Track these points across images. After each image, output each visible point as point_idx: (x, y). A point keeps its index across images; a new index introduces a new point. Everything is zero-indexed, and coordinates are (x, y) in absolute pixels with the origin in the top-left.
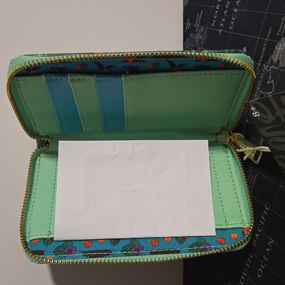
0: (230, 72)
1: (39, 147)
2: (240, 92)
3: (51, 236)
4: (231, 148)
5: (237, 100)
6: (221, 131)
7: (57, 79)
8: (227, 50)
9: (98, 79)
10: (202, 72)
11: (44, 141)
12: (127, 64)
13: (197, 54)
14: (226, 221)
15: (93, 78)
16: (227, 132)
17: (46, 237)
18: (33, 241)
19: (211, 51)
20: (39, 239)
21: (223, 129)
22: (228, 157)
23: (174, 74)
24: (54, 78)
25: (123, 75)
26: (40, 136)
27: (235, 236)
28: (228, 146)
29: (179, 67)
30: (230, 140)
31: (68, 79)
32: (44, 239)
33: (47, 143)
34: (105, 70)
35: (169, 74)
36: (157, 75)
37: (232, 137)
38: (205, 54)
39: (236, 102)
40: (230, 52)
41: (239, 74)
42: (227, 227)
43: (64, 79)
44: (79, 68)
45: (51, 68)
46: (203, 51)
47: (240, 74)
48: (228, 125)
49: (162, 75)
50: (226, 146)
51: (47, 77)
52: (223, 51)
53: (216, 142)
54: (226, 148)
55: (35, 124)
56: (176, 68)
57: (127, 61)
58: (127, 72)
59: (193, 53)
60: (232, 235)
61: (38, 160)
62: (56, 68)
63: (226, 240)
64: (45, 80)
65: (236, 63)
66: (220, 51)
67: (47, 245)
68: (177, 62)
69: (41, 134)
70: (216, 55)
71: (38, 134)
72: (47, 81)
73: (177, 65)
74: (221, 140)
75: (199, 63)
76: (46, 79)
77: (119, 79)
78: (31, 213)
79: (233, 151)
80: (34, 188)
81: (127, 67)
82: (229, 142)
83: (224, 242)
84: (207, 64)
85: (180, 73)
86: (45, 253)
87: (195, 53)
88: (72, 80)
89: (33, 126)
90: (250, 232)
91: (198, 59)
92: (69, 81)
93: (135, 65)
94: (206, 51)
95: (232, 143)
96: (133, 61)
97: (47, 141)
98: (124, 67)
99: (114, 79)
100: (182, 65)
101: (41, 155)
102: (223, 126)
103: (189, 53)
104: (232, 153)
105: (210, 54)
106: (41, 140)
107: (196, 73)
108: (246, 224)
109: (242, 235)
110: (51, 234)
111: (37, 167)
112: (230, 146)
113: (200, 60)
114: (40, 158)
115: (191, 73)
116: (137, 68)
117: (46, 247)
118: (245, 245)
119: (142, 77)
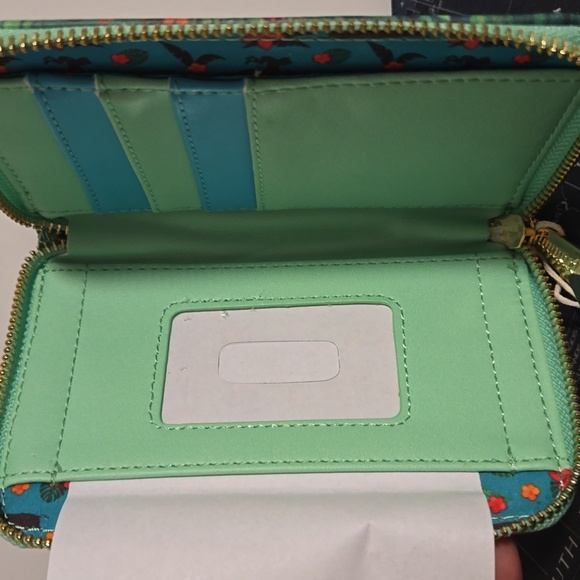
0: (542, 76)
1: (41, 247)
2: (565, 126)
3: (60, 478)
4: (530, 260)
5: (553, 143)
6: (503, 216)
7: (64, 89)
8: (541, 17)
9: (177, 91)
10: (466, 77)
11: (54, 230)
12: (258, 52)
13: (455, 27)
14: (509, 452)
15: (164, 88)
16: (520, 218)
17: (48, 479)
18: (14, 489)
19: (494, 18)
20: (31, 483)
21: (508, 210)
22: (518, 282)
23: (387, 80)
24: (57, 86)
25: (246, 81)
26: (44, 218)
27: (531, 493)
28: (521, 254)
29: (401, 59)
30: (527, 238)
31: (94, 90)
32: (44, 484)
33: (63, 235)
34: (195, 65)
35: (372, 81)
36: (340, 82)
37: (531, 232)
38: (479, 29)
39: (550, 148)
40: (548, 23)
41: (567, 81)
42: (514, 467)
43: (84, 89)
44: (124, 60)
45: (47, 60)
46: (473, 18)
47: (572, 81)
48: (522, 200)
49: (356, 81)
50: (513, 253)
51: (37, 82)
52: (528, 17)
53: (489, 240)
54: (514, 257)
55: (27, 193)
56: (393, 63)
57: (255, 43)
58: (257, 73)
59: (443, 26)
60: (525, 488)
61: (39, 278)
62: (60, 58)
63: (510, 503)
64: (32, 91)
65: (567, 55)
66: (521, 18)
67: (49, 501)
68: (397, 48)
69: (45, 215)
70: (498, 29)
71: (37, 213)
72: (39, 93)
73: (397, 54)
74: (503, 239)
75: (460, 52)
76: (36, 89)
77: (235, 92)
78: (14, 413)
79: (533, 266)
80: (27, 349)
81: (257, 60)
82: (523, 244)
83: (503, 506)
84: (479, 54)
85: (403, 79)
86: (43, 521)
87: (450, 24)
88: (105, 93)
89: (23, 197)
90: (574, 485)
91: (457, 40)
92: (97, 94)
93: (278, 52)
94: (481, 18)
95: (532, 245)
96: (274, 43)
97: (63, 232)
98: (249, 60)
99: (222, 92)
100: (409, 56)
101: (48, 266)
102: (509, 203)
103: (431, 25)
104: (530, 271)
105: (491, 29)
106: (45, 230)
107: (450, 77)
108: (561, 462)
109: (552, 489)
110: (60, 470)
111: (35, 294)
112: (527, 254)
113: (461, 43)
114: (45, 272)
115: (435, 78)
116: (286, 61)
117: (45, 504)
118: (557, 519)
119: (300, 86)
